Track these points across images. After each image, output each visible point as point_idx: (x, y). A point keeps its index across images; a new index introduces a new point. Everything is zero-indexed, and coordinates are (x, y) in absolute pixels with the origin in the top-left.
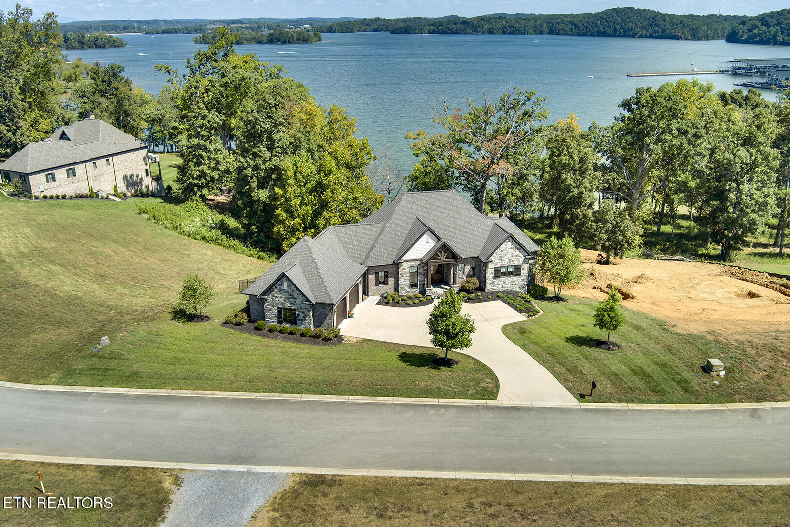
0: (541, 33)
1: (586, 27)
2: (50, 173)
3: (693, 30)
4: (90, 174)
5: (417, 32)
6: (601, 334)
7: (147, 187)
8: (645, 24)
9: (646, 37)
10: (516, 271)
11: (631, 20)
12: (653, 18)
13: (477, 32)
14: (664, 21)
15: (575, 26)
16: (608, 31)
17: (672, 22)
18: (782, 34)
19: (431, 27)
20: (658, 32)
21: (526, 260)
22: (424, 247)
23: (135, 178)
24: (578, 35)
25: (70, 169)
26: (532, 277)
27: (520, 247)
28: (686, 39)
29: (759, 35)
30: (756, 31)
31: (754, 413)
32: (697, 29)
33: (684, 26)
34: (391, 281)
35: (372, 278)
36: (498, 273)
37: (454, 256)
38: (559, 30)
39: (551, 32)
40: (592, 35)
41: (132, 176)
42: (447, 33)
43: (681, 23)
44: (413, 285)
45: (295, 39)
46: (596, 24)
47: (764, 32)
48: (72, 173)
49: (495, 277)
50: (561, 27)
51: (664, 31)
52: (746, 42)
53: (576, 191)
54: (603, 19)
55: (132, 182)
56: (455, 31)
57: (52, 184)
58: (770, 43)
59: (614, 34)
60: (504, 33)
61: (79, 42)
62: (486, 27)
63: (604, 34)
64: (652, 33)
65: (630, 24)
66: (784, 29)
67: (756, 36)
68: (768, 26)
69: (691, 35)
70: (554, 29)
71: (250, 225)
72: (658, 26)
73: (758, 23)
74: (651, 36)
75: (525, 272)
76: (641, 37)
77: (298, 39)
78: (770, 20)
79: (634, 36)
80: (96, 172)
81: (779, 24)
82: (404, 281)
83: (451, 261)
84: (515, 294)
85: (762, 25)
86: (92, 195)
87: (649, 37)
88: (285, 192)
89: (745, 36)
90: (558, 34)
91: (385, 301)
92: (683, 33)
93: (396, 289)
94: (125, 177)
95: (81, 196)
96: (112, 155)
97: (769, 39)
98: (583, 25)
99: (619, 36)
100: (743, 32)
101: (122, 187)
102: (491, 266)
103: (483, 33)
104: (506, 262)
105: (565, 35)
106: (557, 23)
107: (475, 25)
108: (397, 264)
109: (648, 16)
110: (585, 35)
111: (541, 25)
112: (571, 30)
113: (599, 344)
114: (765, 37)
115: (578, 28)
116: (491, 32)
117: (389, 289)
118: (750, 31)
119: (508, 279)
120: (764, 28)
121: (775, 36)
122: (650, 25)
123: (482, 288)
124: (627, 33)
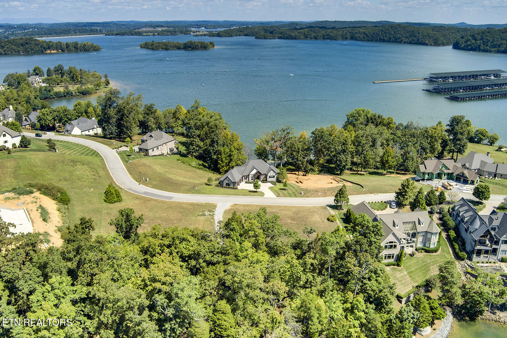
0: (346, 39)
1: (373, 36)
2: (153, 149)
3: (435, 40)
4: (162, 149)
5: (271, 38)
6: (284, 188)
7: (175, 151)
8: (407, 35)
9: (408, 43)
10: (274, 177)
11: (399, 32)
12: (413, 31)
13: (307, 38)
14: (419, 33)
15: (366, 35)
16: (386, 38)
17: (423, 35)
18: (484, 45)
19: (280, 35)
20: (415, 40)
21: (276, 175)
22: (254, 172)
24: (368, 40)
25: (157, 147)
26: (277, 178)
27: (274, 172)
28: (431, 45)
29: (471, 45)
30: (469, 43)
31: (304, 199)
32: (437, 39)
33: (430, 37)
34: (248, 178)
35: (244, 178)
37: (261, 174)
38: (357, 38)
39: (352, 38)
40: (376, 41)
41: (171, 148)
42: (289, 39)
43: (428, 35)
44: (252, 179)
45: (199, 46)
47: (473, 44)
49: (269, 178)
50: (357, 35)
51: (418, 40)
52: (464, 49)
54: (383, 31)
56: (294, 37)
57: (153, 152)
58: (477, 50)
59: (389, 41)
60: (324, 38)
61: (75, 48)
62: (313, 35)
63: (383, 41)
64: (411, 41)
65: (399, 35)
66: (484, 42)
67: (469, 45)
68: (476, 40)
69: (434, 43)
70: (354, 36)
71: (211, 165)
72: (415, 37)
73: (470, 38)
74: (410, 43)
75: (276, 177)
76: (405, 43)
77: (201, 47)
78: (477, 36)
79: (400, 42)
81: (482, 39)
82: (250, 179)
83: (260, 175)
84: (273, 181)
85: (473, 39)
86: (163, 155)
87: (409, 43)
88: (221, 157)
89: (463, 45)
90: (356, 40)
91: (246, 182)
92: (429, 42)
93: (249, 180)
95: (160, 155)
96: (167, 143)
97: (476, 48)
98: (371, 34)
99: (392, 42)
100: (462, 43)
101: (169, 152)
102: (268, 176)
103: (311, 38)
104: (271, 175)
105: (360, 40)
106: (356, 33)
107: (306, 34)
108: (249, 175)
109: (409, 30)
110: (372, 41)
111: (346, 34)
112: (364, 38)
113: (284, 189)
114: (474, 46)
115: (368, 37)
116: (316, 38)
117: (247, 180)
118: (466, 42)
119: (272, 178)
120: (473, 41)
121: (479, 46)
122: (411, 36)
123: (266, 180)
124: (397, 41)
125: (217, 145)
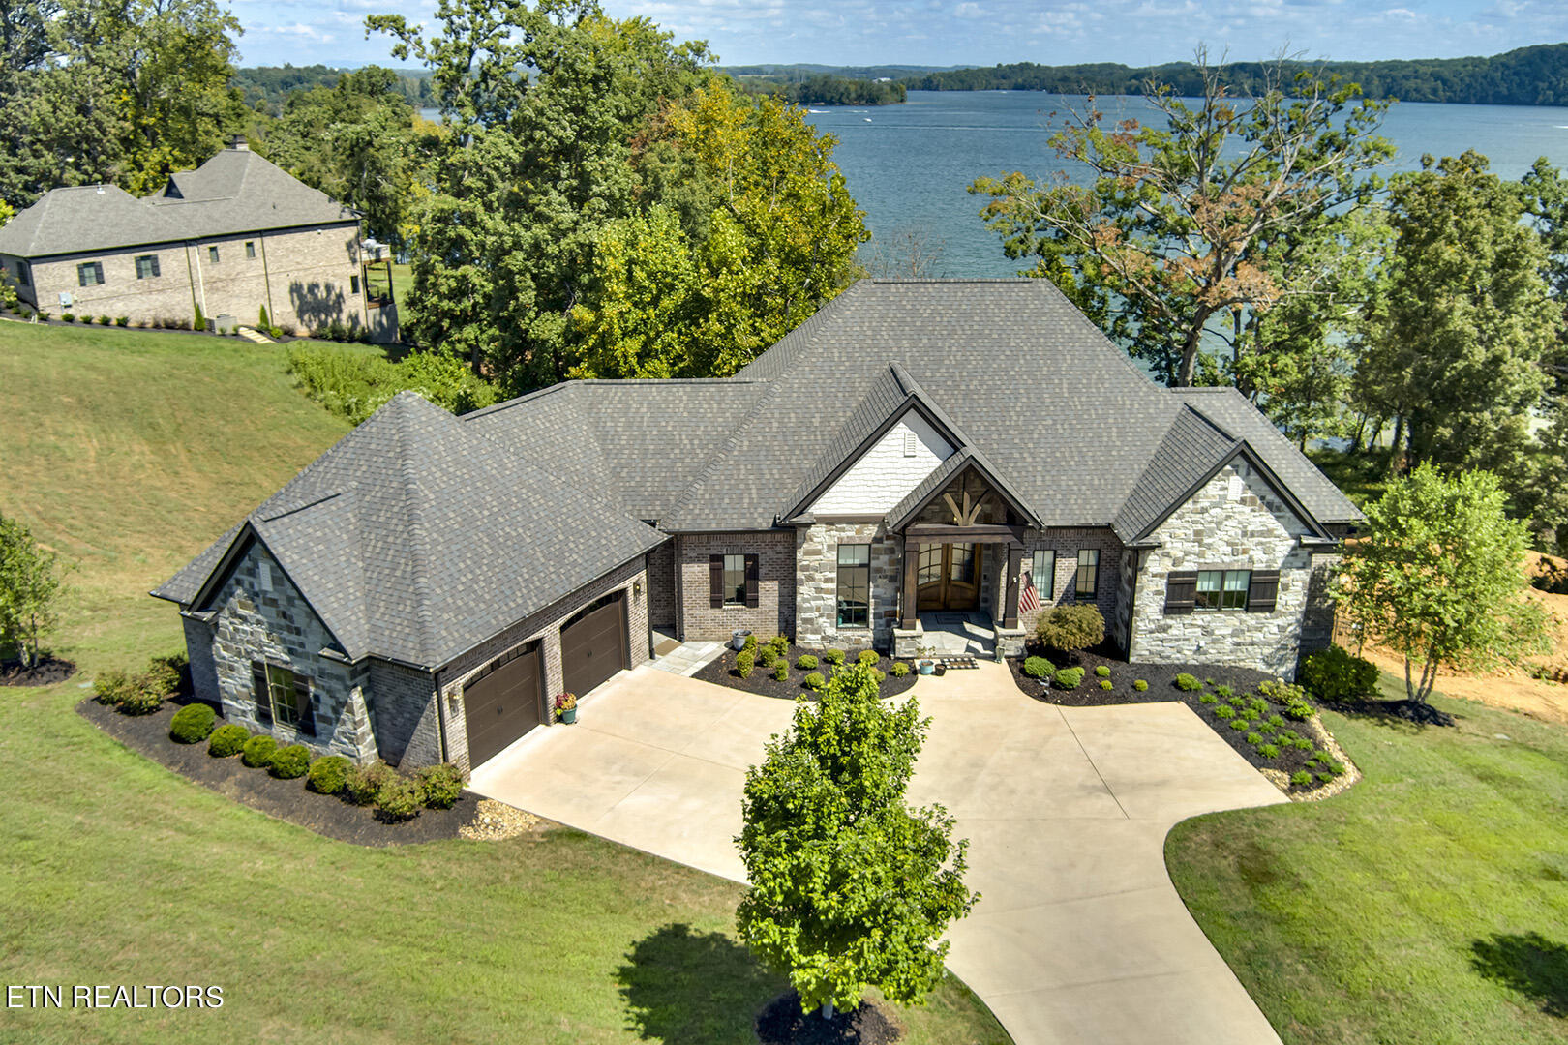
1: (1469, 86)
2: (89, 261)
4: (200, 274)
7: (354, 319)
10: (1258, 592)
15: (1445, 82)
16: (1519, 93)
19: (1134, 81)
21: (1300, 554)
22: (895, 473)
23: (322, 293)
24: (1450, 101)
25: (146, 255)
26: (1317, 622)
27: (1279, 497)
34: (769, 592)
35: (695, 575)
36: (1183, 595)
37: (1015, 519)
38: (1407, 92)
39: (1389, 95)
40: (1482, 101)
41: (313, 287)
44: (851, 614)
45: (853, 95)
46: (1492, 79)
48: (148, 267)
49: (1169, 610)
50: (1411, 84)
53: (1480, 355)
54: (1509, 68)
55: (313, 303)
57: (95, 290)
59: (1532, 100)
63: (1508, 100)
70: (1396, 88)
75: (1292, 597)
77: (860, 97)
80: (216, 271)
82: (818, 597)
83: (998, 535)
84: (1245, 680)
86: (203, 326)
88: (600, 318)
90: (1406, 99)
91: (724, 672)
93: (788, 627)
94: (296, 289)
95: (170, 326)
96: (261, 233)
98: (1462, 80)
99: (1543, 104)
101: (284, 312)
102: (1155, 565)
104: (1219, 554)
105: (1420, 101)
106: (1404, 78)
108: (789, 532)
110: (1464, 101)
112: (1435, 91)
115: (1450, 87)
117: (760, 622)
119: (1225, 623)
123: (1115, 647)
124: (1563, 98)
125: (578, 198)
